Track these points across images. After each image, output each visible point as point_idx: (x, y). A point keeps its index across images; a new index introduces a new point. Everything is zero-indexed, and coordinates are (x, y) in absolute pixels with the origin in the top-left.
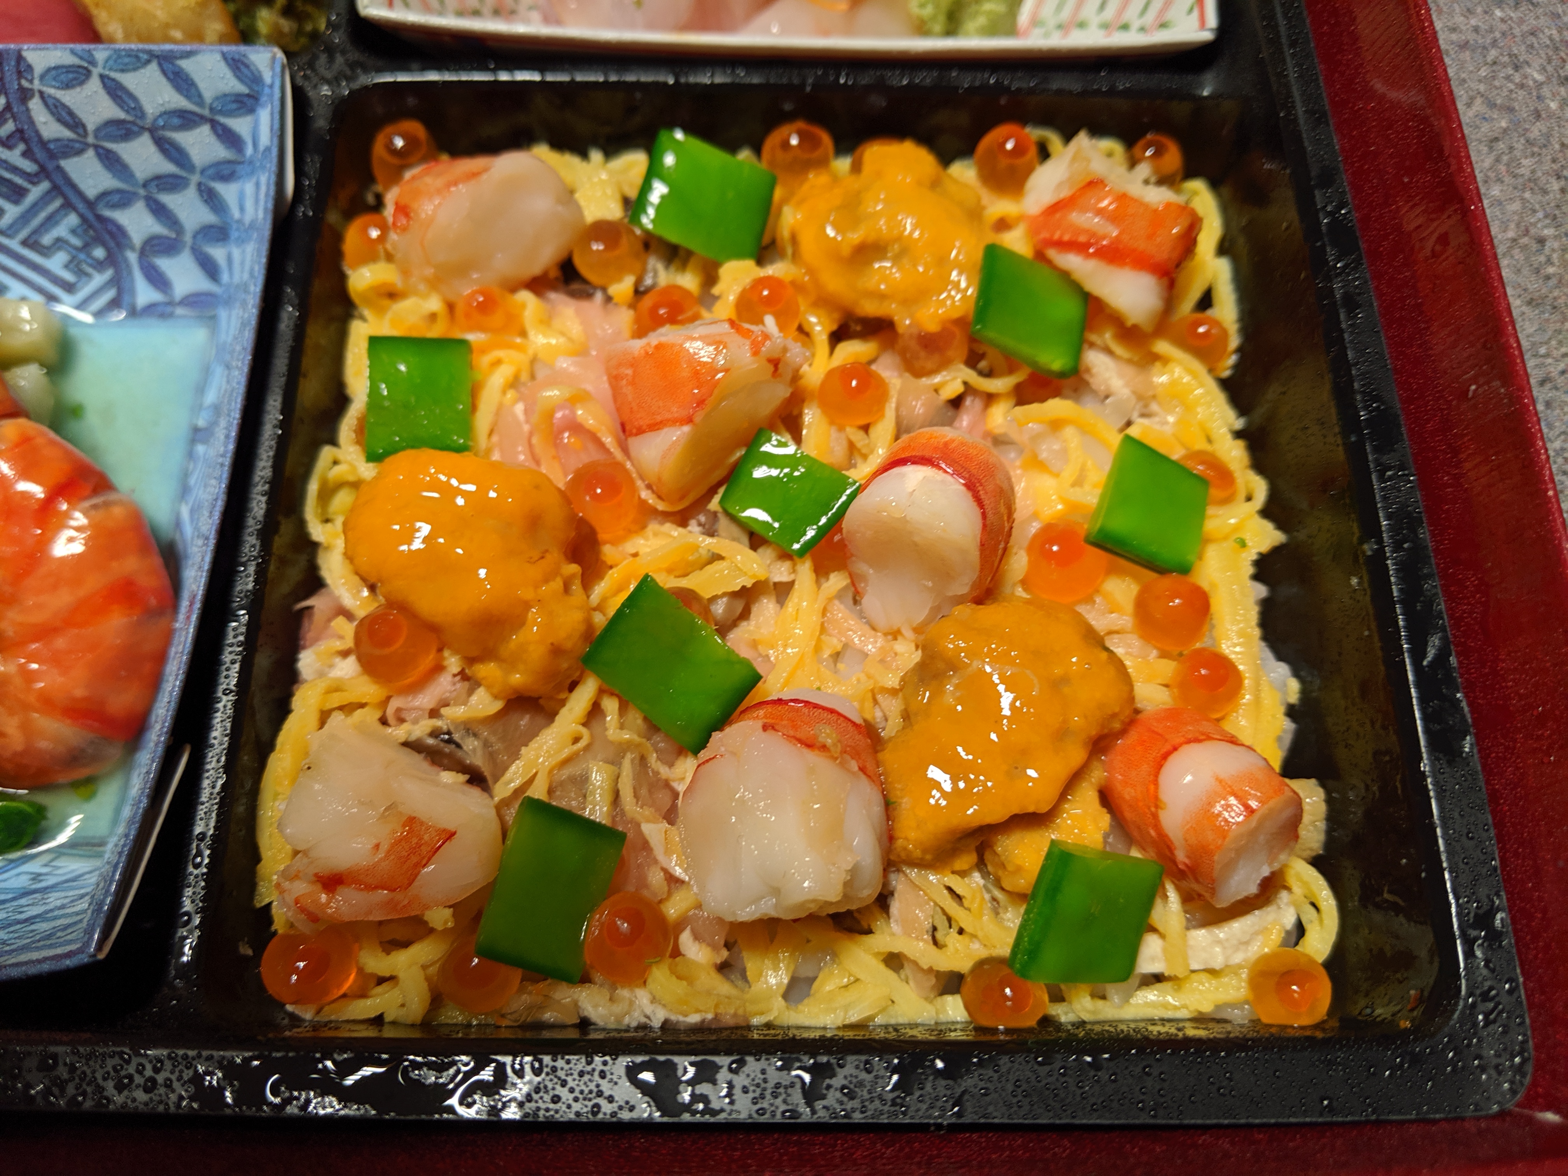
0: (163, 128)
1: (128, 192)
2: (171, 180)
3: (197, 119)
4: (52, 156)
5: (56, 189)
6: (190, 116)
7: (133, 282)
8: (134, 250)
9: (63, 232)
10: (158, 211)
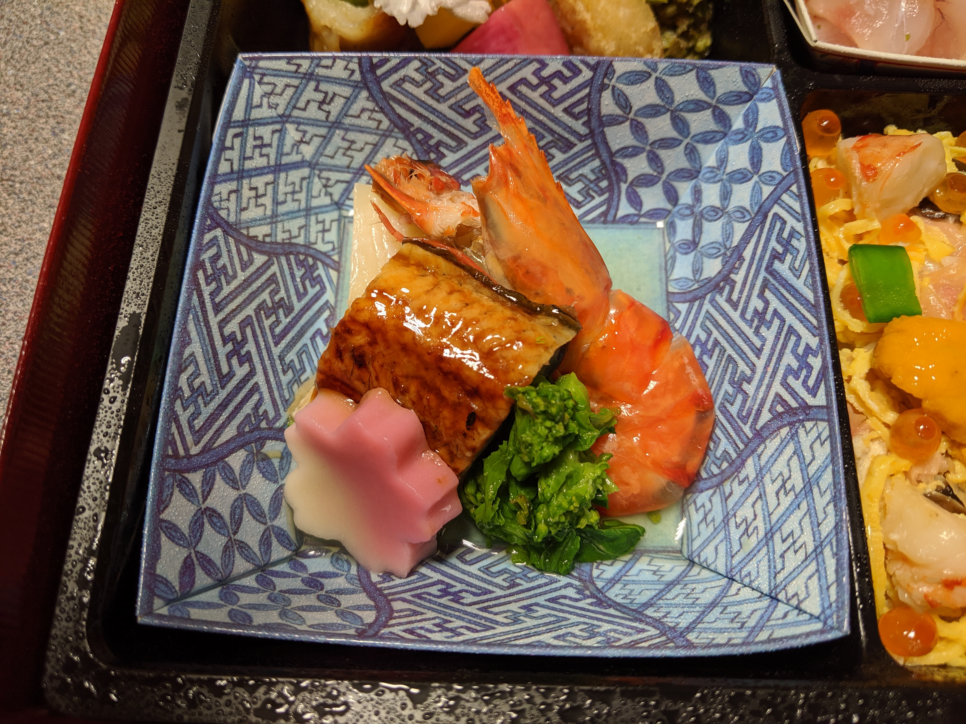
0: (681, 110)
1: (639, 147)
2: (669, 141)
3: (705, 106)
4: (602, 124)
5: (594, 145)
6: (701, 104)
7: (619, 200)
8: (625, 182)
9: (585, 170)
10: (652, 158)
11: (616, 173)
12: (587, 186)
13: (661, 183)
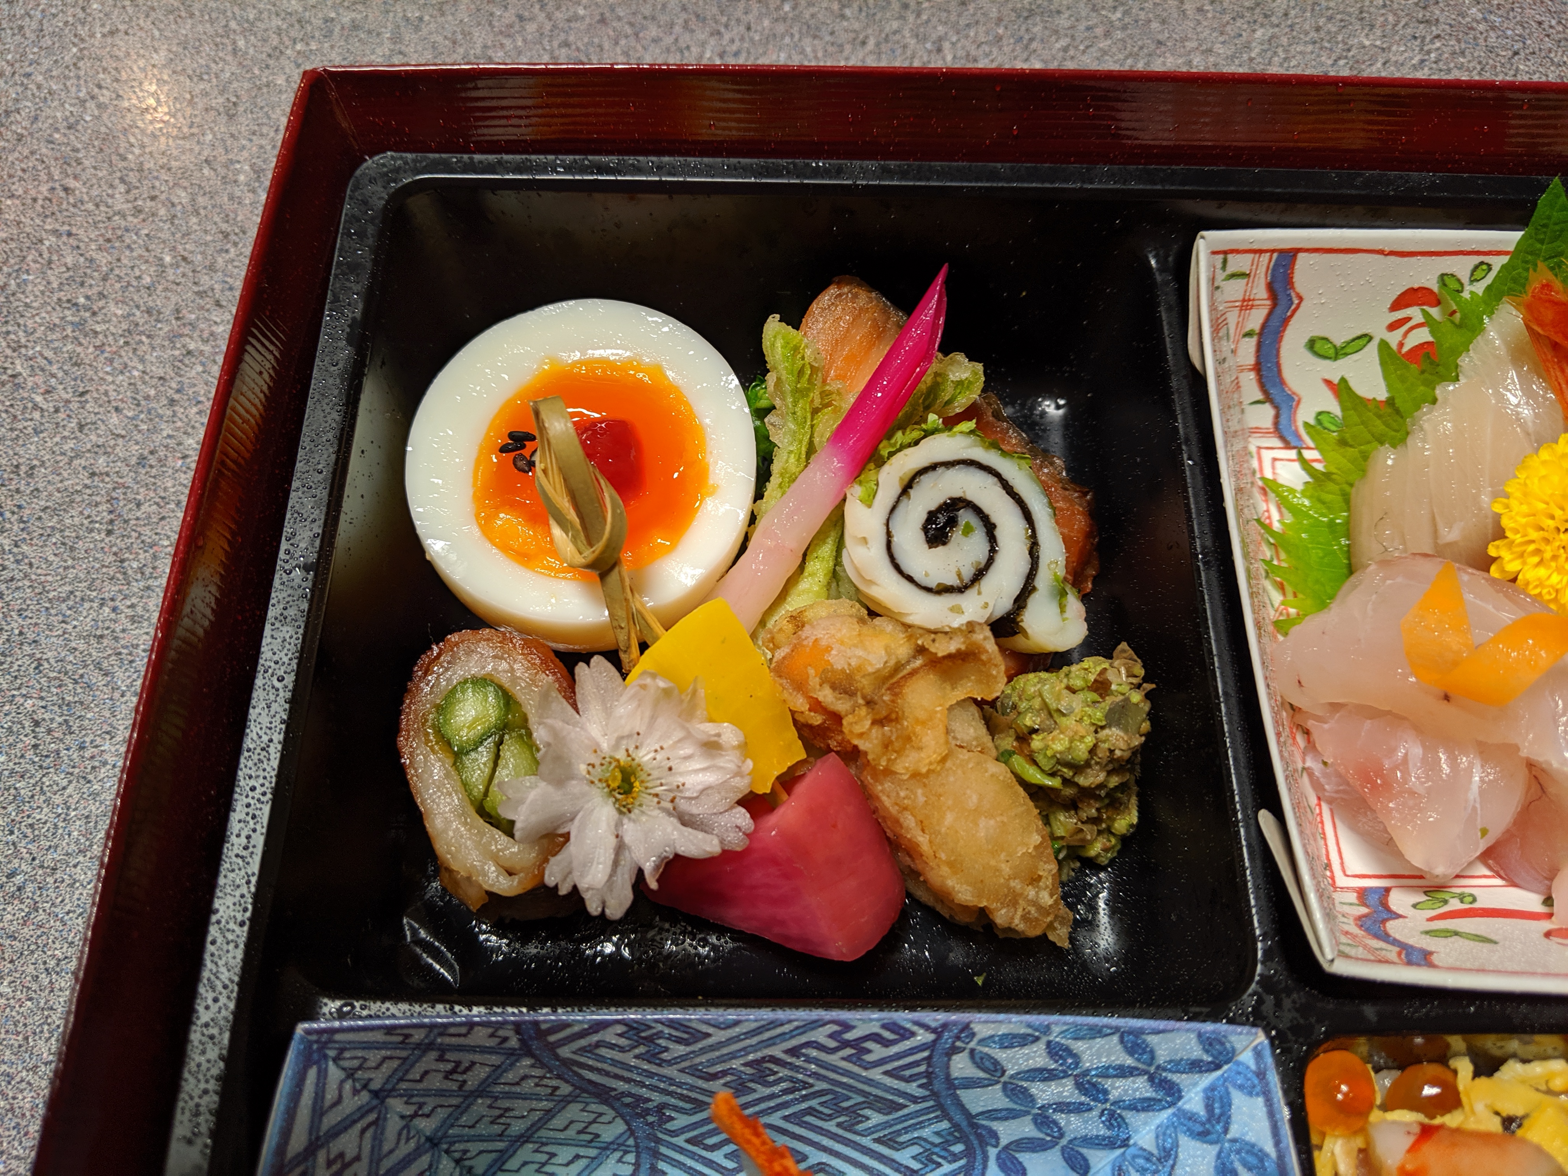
0: (1093, 1076)
1: (1019, 1111)
2: (1073, 1106)
3: (1137, 1072)
4: (953, 1087)
5: (940, 1106)
6: (1128, 1069)
7: (985, 1167)
8: (996, 1146)
9: (926, 1133)
10: (1042, 1123)
11: (979, 1136)
12: (926, 1150)
13: (1058, 1147)
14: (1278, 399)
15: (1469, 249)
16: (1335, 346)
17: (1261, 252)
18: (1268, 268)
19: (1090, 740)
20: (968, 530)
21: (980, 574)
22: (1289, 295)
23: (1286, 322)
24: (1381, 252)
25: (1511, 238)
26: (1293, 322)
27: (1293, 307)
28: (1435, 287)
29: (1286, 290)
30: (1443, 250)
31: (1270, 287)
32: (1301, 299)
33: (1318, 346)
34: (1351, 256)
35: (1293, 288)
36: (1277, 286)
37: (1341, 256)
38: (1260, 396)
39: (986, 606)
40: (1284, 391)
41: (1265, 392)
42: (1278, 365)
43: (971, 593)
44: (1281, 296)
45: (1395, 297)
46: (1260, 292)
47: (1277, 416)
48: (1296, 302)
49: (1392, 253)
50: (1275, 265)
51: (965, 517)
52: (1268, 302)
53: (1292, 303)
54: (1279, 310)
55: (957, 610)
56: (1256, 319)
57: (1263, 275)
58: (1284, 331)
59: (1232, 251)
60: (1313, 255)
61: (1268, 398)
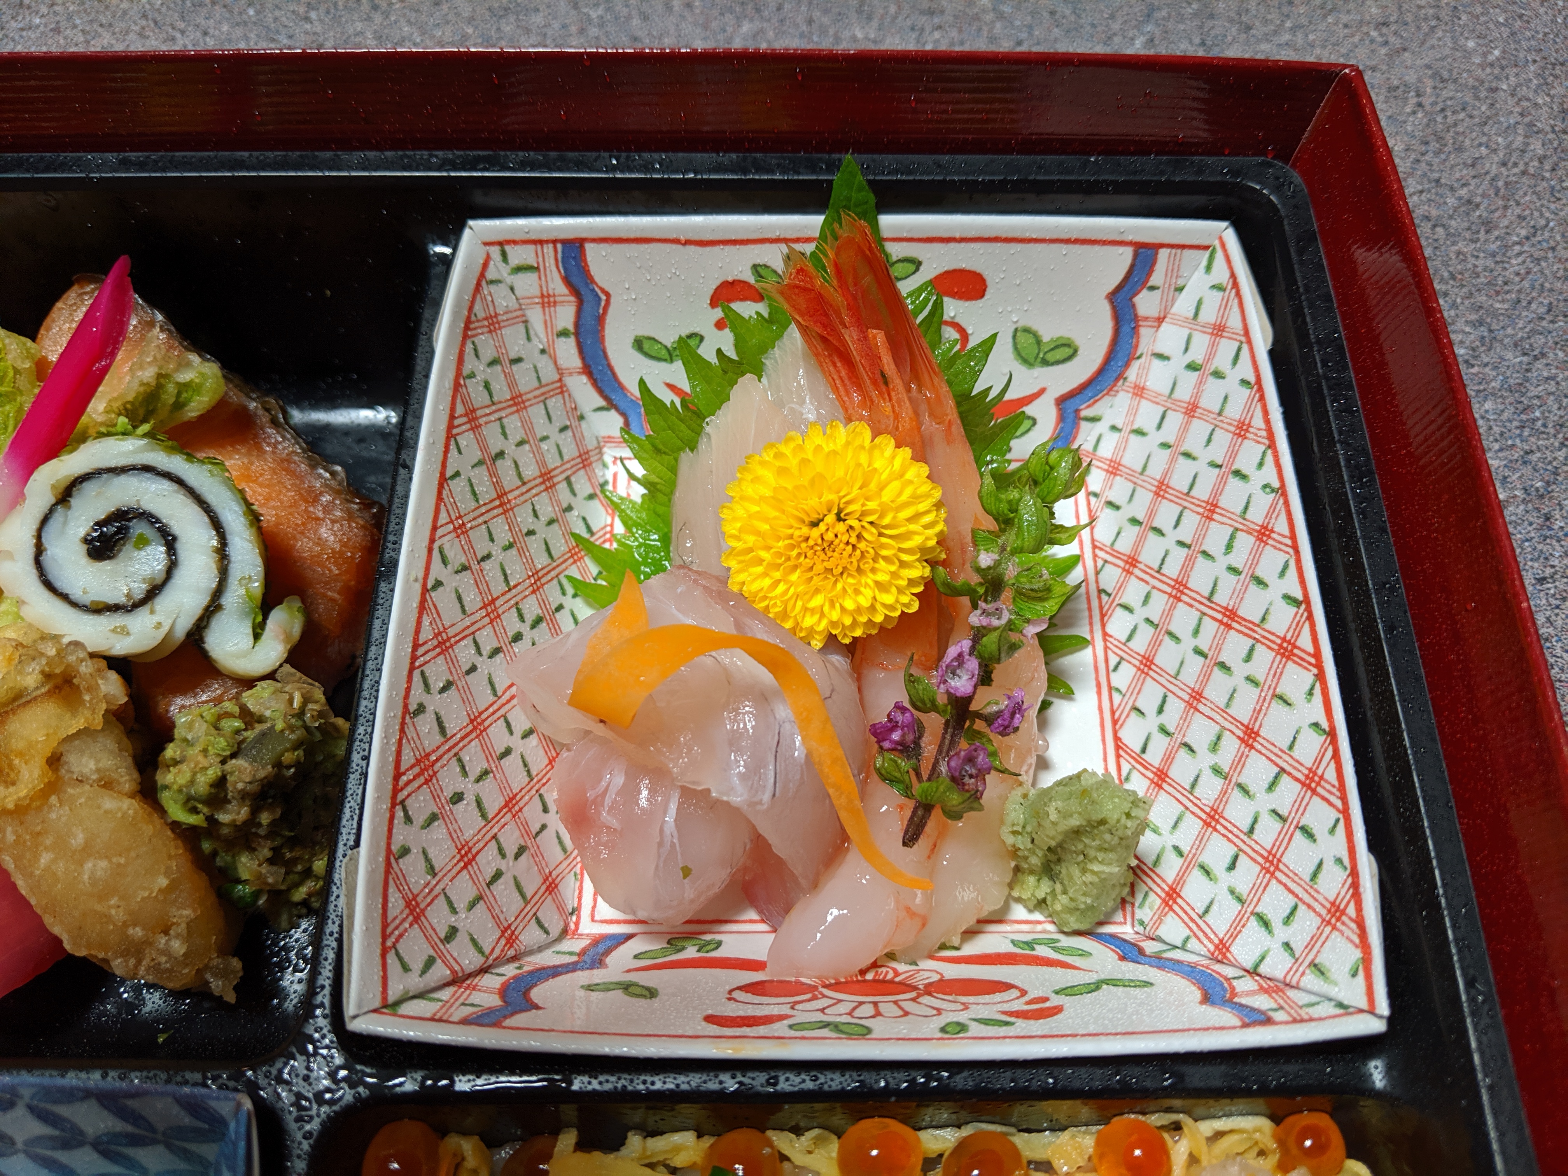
14: (622, 405)
15: (774, 237)
16: (666, 347)
17: (541, 242)
18: (556, 260)
19: (213, 773)
20: (142, 542)
21: (154, 591)
22: (593, 290)
23: (601, 320)
24: (676, 241)
25: (813, 222)
26: (609, 319)
27: (603, 303)
28: (751, 280)
29: (587, 284)
30: (745, 238)
31: (567, 280)
32: (608, 295)
33: (646, 346)
34: (646, 246)
35: (593, 281)
36: (575, 280)
37: (634, 246)
38: (602, 403)
39: (159, 625)
40: (626, 396)
41: (606, 398)
42: (610, 367)
43: (144, 611)
44: (583, 290)
45: (711, 292)
46: (559, 287)
47: (627, 423)
48: (604, 297)
49: (688, 242)
50: (563, 258)
51: (139, 528)
52: (572, 299)
53: (600, 299)
54: (587, 307)
55: (124, 631)
56: (566, 316)
57: (554, 269)
58: (603, 328)
59: (508, 242)
60: (602, 245)
61: (611, 405)
